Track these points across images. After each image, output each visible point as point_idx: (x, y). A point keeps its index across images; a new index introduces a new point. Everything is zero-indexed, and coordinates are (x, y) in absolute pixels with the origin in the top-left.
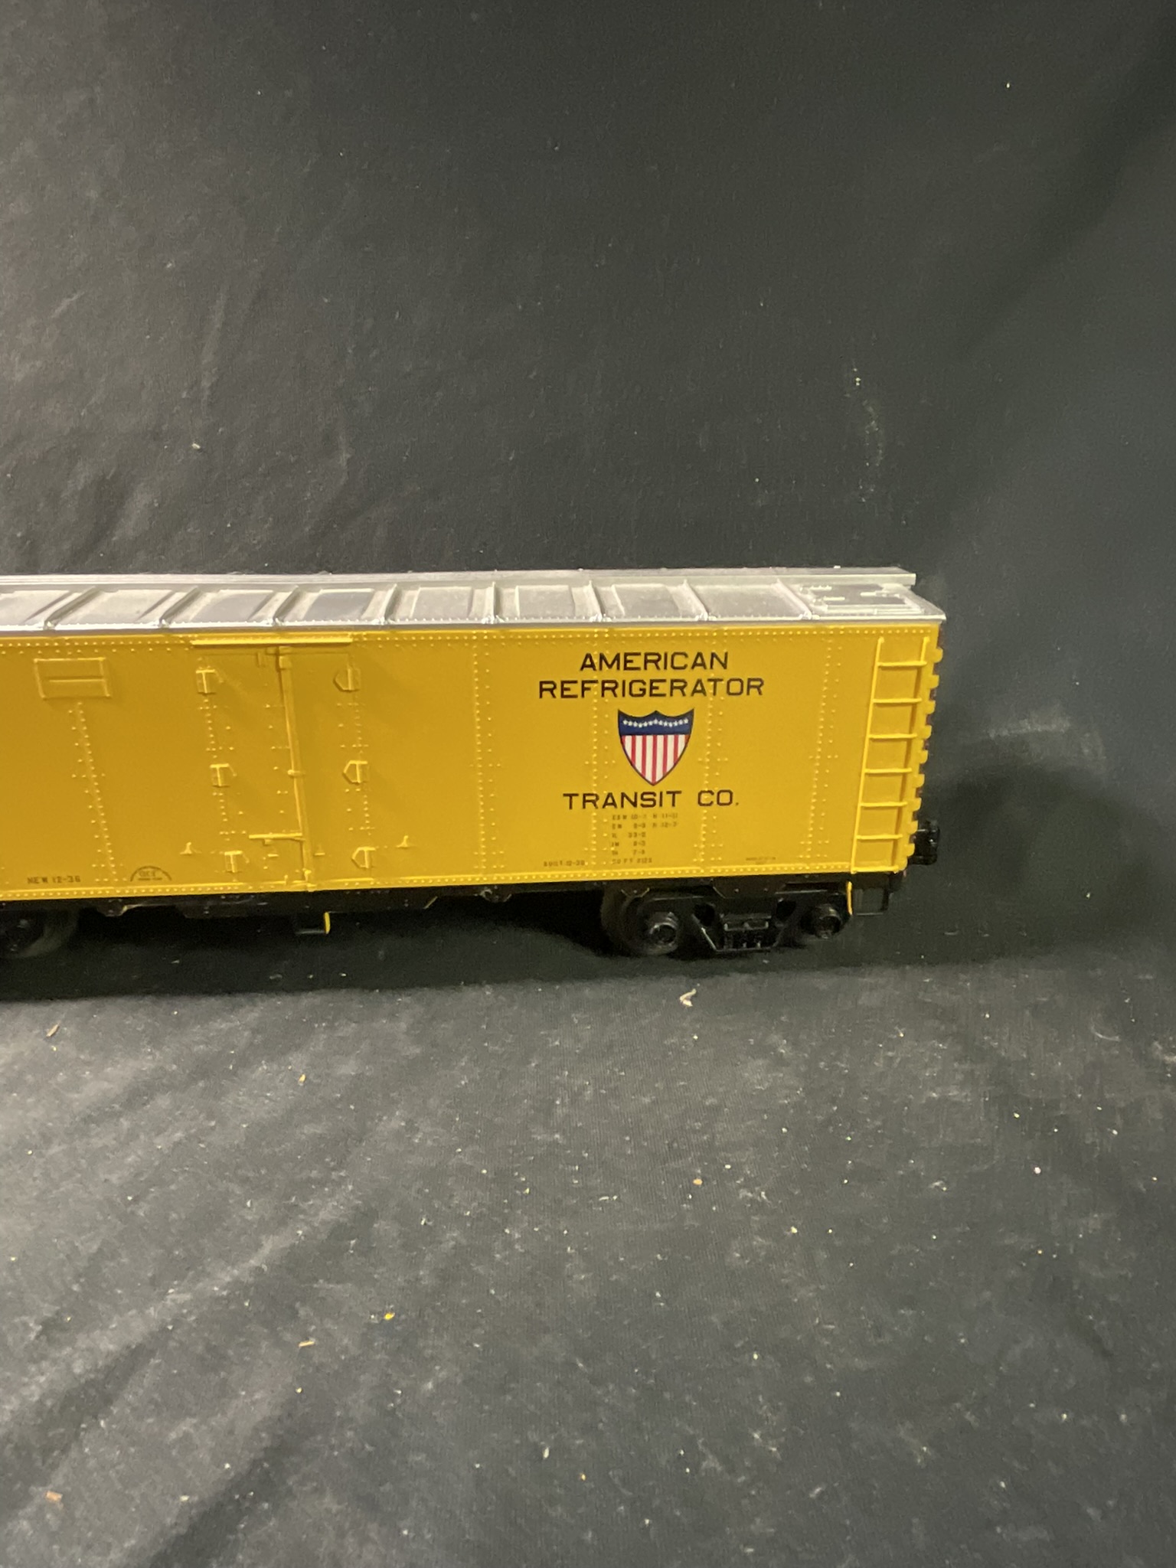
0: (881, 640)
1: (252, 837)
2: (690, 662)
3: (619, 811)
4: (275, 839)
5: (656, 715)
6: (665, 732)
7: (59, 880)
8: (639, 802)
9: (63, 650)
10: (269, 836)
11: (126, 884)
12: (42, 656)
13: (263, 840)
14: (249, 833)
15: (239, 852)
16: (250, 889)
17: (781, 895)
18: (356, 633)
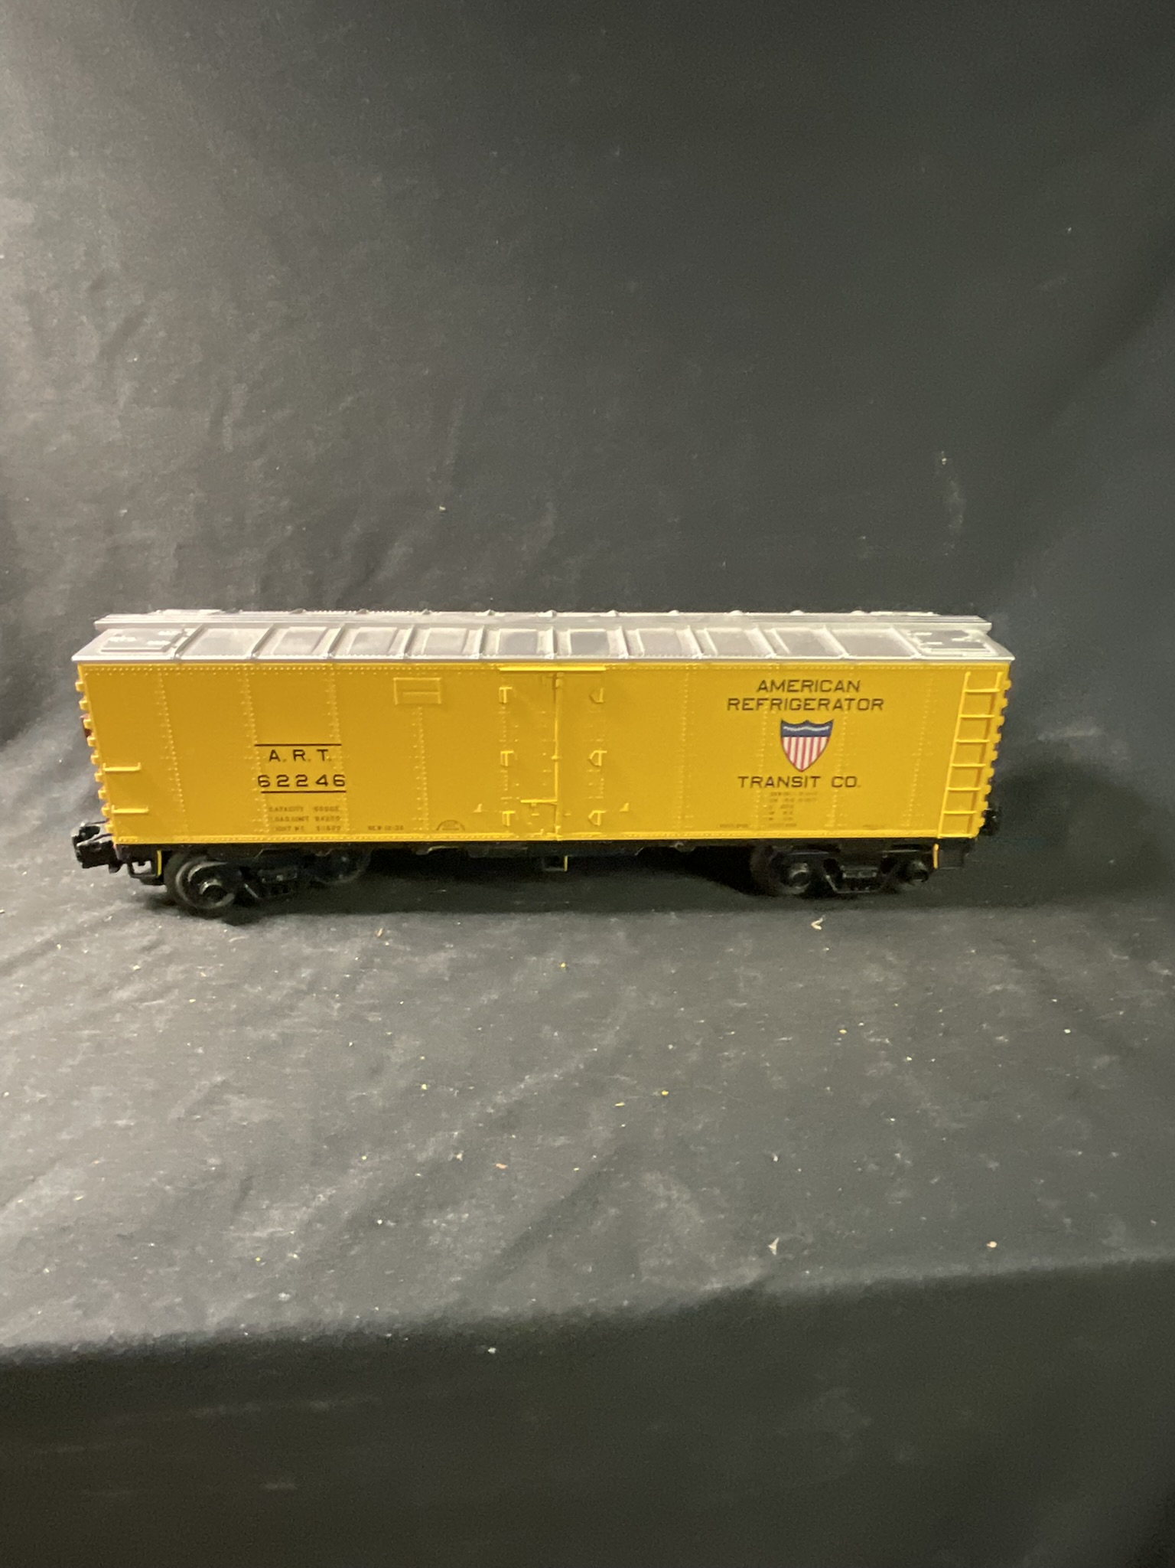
0: (968, 674)
1: (522, 801)
2: (833, 686)
3: (776, 790)
4: (538, 804)
5: (806, 723)
6: (813, 735)
7: (388, 829)
8: (791, 783)
9: (414, 672)
10: (534, 801)
11: (434, 832)
12: (399, 676)
13: (530, 804)
14: (522, 799)
15: (513, 812)
16: (517, 838)
17: (886, 852)
18: (608, 664)
